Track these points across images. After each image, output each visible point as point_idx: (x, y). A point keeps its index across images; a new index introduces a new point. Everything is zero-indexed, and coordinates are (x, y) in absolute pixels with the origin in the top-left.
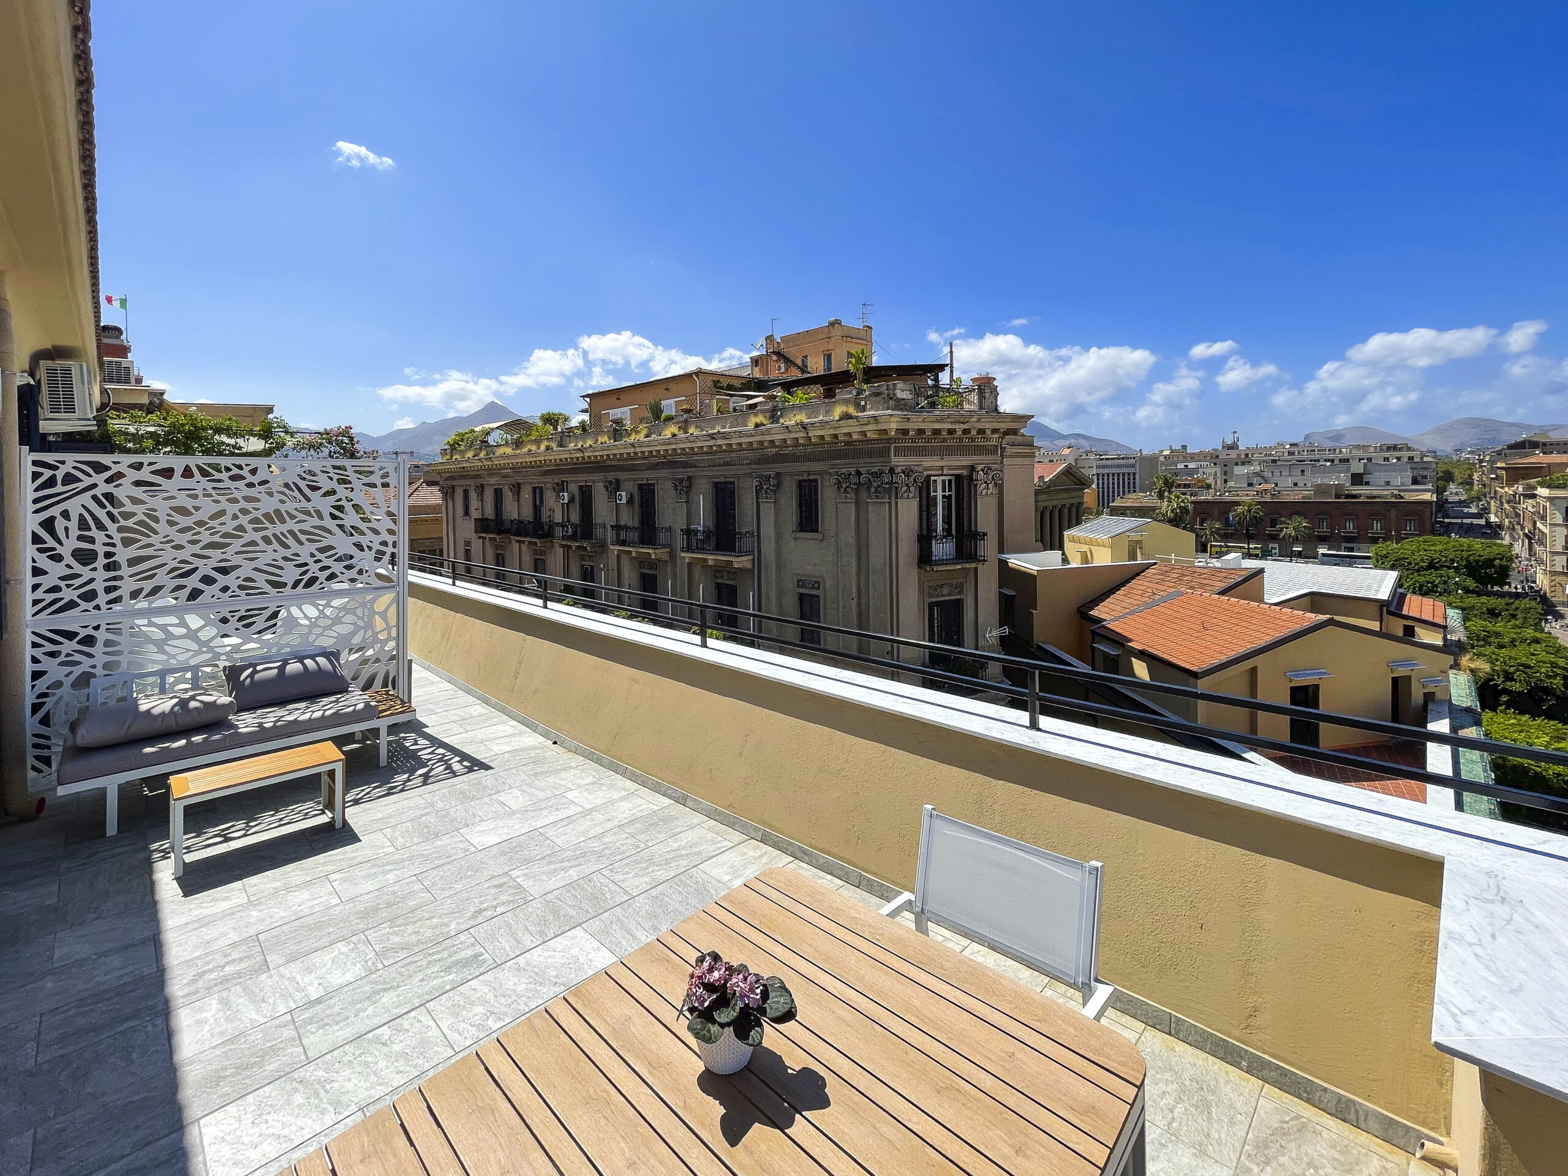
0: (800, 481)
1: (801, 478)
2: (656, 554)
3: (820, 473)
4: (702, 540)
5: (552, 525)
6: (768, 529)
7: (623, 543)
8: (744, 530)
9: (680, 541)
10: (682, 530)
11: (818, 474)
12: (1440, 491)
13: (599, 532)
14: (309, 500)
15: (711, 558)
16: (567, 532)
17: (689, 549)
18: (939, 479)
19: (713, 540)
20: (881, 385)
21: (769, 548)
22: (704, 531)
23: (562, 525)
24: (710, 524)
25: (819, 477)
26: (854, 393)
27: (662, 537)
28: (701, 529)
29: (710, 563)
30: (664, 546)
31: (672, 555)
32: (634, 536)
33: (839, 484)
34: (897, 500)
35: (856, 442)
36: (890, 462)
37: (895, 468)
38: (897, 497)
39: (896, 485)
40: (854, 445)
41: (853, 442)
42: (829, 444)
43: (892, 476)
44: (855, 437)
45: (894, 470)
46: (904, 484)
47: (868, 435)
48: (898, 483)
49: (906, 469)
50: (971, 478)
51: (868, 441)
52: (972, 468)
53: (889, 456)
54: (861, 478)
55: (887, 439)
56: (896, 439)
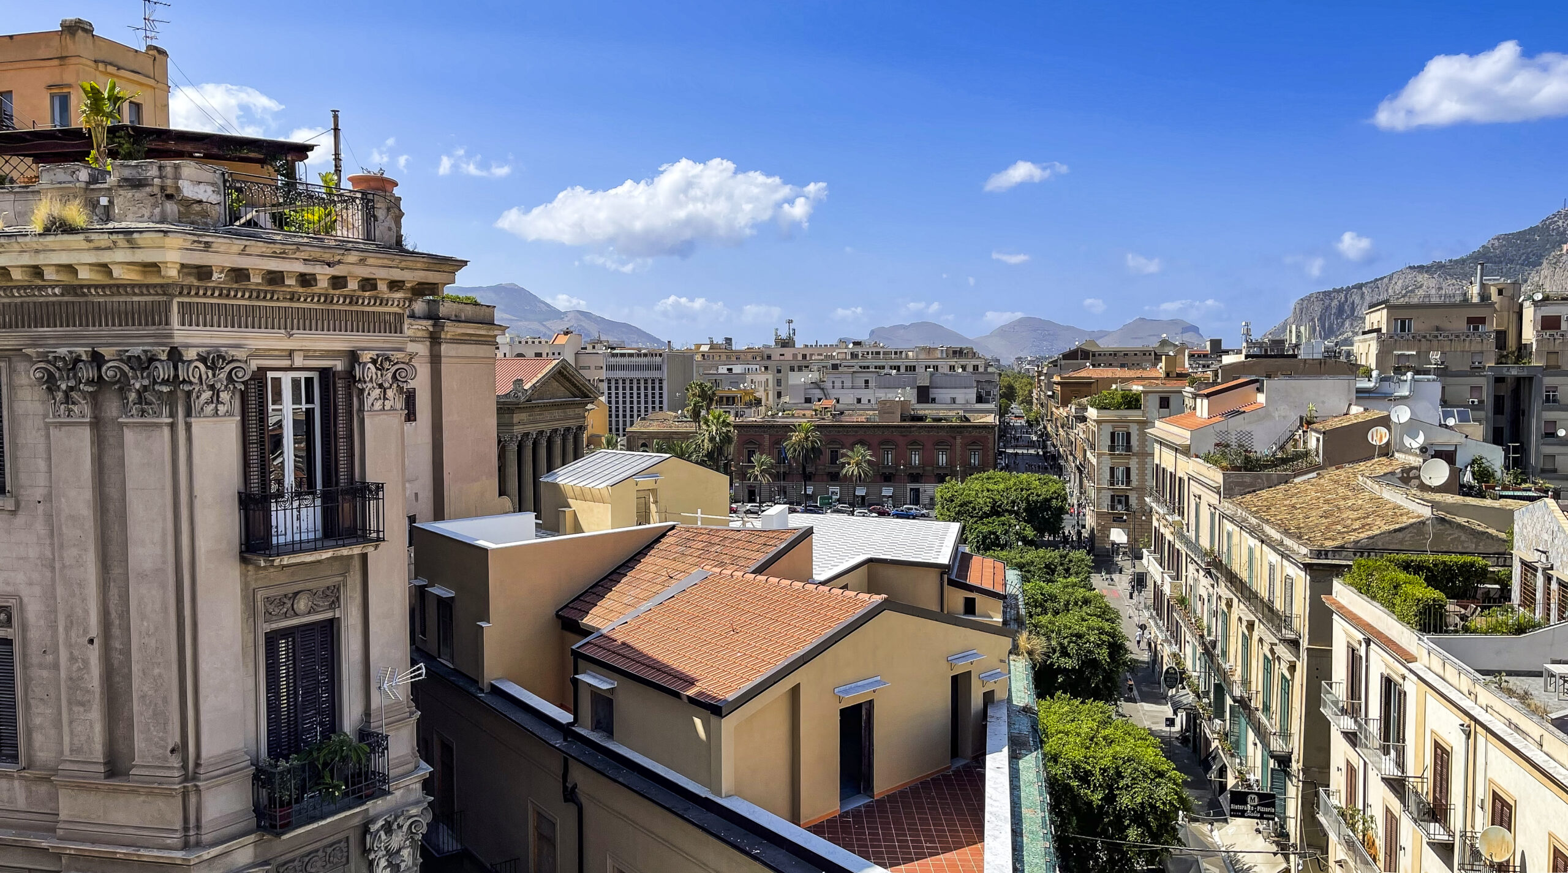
12: (1002, 412)
18: (286, 379)
26: (83, 175)
33: (50, 382)
34: (188, 419)
35: (89, 287)
36: (171, 336)
37: (183, 350)
38: (188, 414)
39: (187, 388)
40: (84, 295)
41: (82, 287)
42: (25, 288)
43: (176, 368)
44: (84, 275)
45: (180, 355)
46: (205, 387)
47: (117, 272)
48: (191, 383)
49: (209, 353)
50: (350, 377)
51: (118, 286)
52: (353, 357)
53: (167, 324)
54: (104, 369)
55: (162, 286)
56: (182, 287)
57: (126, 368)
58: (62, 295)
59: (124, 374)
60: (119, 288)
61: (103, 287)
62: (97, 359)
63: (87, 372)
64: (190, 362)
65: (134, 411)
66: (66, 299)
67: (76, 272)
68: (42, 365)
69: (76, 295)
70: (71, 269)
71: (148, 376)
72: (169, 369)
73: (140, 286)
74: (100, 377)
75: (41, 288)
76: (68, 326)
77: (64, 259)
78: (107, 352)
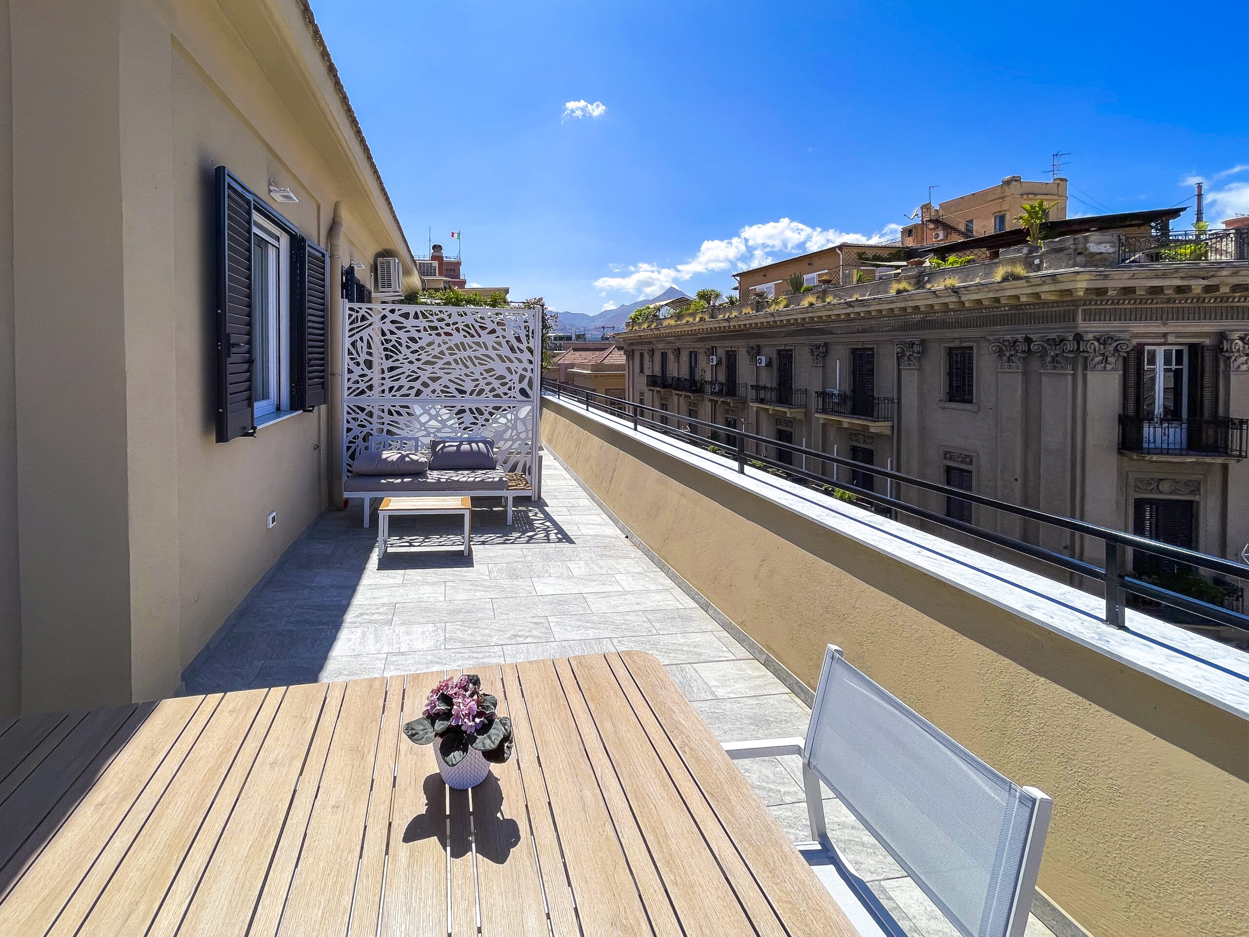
0: (950, 349)
1: (952, 345)
2: (791, 413)
3: (976, 340)
4: (838, 404)
5: (704, 383)
6: (910, 397)
7: (762, 401)
8: (882, 395)
9: (814, 402)
10: (816, 392)
11: (972, 341)
13: (741, 391)
14: (480, 336)
15: (846, 421)
16: (715, 389)
17: (824, 411)
18: (1160, 352)
19: (849, 403)
20: (1068, 241)
21: (910, 417)
22: (839, 395)
23: (712, 383)
24: (847, 388)
25: (975, 345)
26: (1025, 250)
27: (797, 398)
28: (836, 392)
29: (845, 425)
30: (799, 406)
31: (808, 415)
32: (773, 395)
33: (1000, 353)
34: (1085, 372)
35: (1025, 305)
36: (1076, 327)
37: (1084, 335)
38: (1085, 368)
39: (1085, 355)
40: (1022, 309)
41: (1021, 305)
42: (989, 308)
43: (1078, 344)
44: (1024, 299)
45: (1082, 337)
46: (1097, 354)
47: (1043, 297)
48: (1088, 352)
49: (1101, 336)
50: (1218, 349)
51: (1043, 303)
52: (1222, 336)
53: (1074, 321)
54: (1032, 346)
55: (1072, 301)
56: (1085, 301)
57: (1045, 345)
58: (1009, 310)
59: (1043, 347)
60: (1045, 304)
61: (1034, 304)
62: (1028, 340)
63: (1022, 347)
64: (1088, 341)
65: (1049, 367)
66: (1011, 312)
67: (1019, 298)
68: (996, 344)
69: (1018, 310)
70: (1017, 297)
71: (1060, 348)
72: (1073, 345)
73: (1057, 302)
74: (1029, 349)
75: (998, 307)
76: (1012, 325)
77: (1013, 292)
78: (1033, 337)
